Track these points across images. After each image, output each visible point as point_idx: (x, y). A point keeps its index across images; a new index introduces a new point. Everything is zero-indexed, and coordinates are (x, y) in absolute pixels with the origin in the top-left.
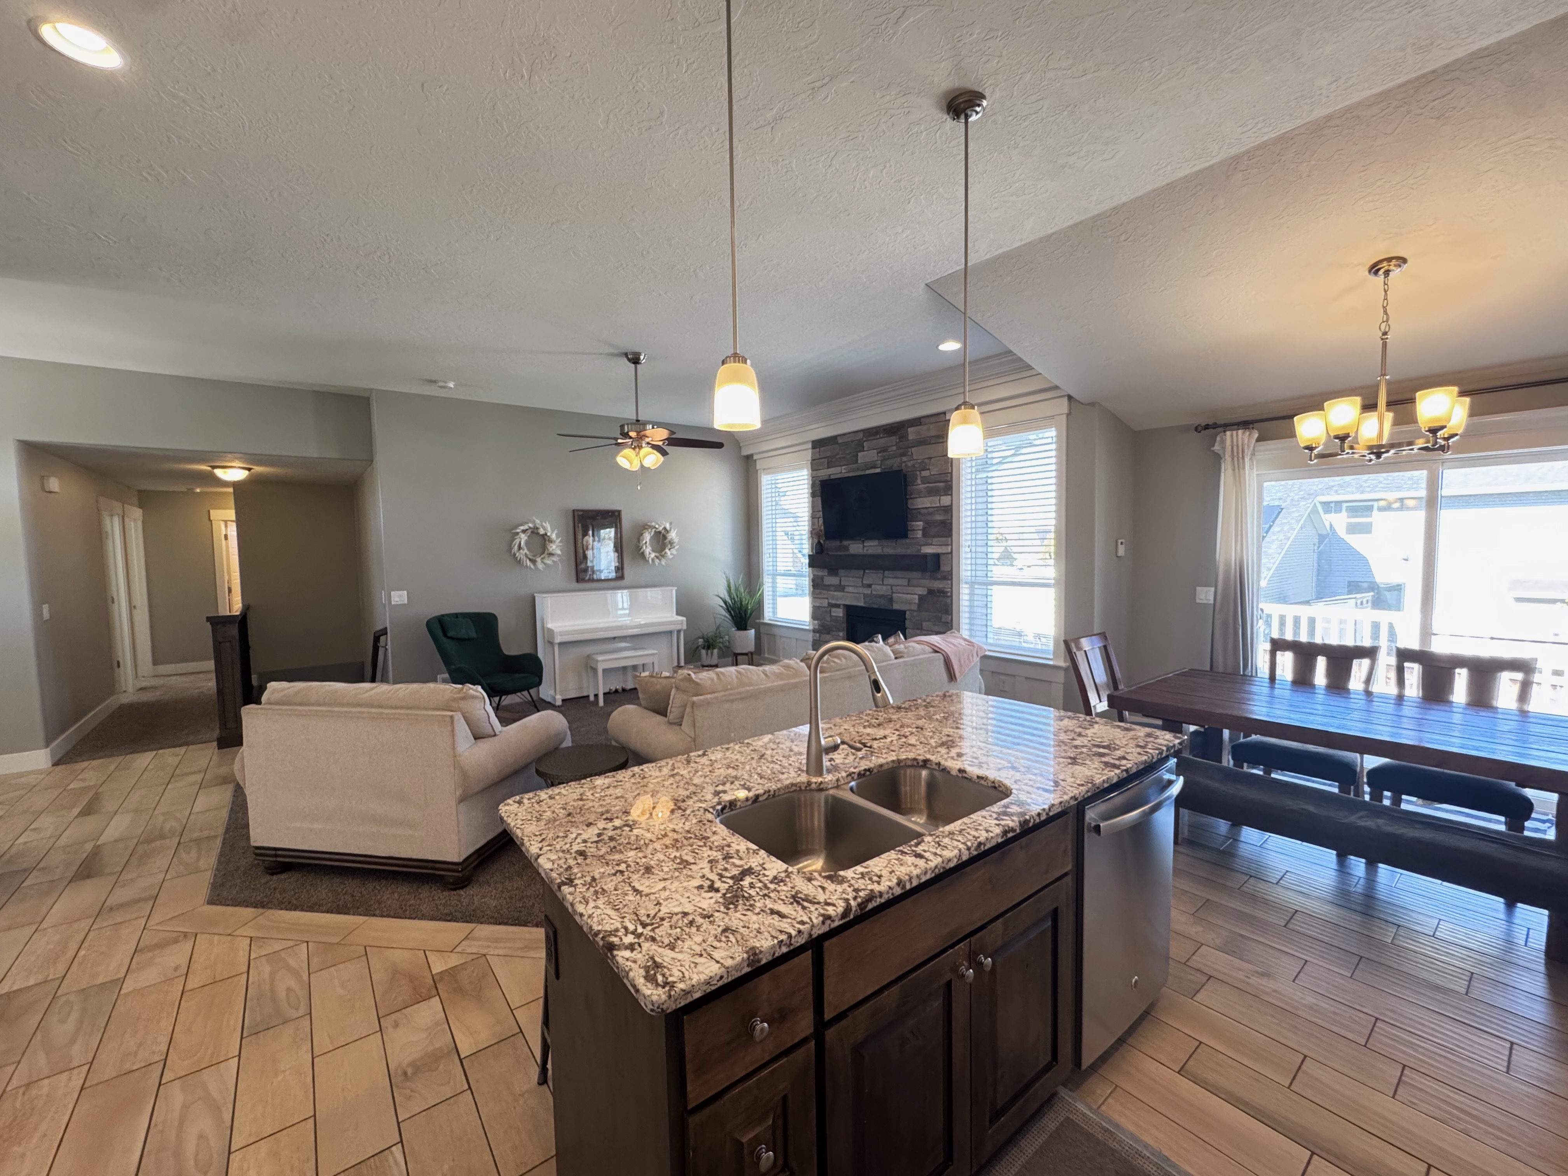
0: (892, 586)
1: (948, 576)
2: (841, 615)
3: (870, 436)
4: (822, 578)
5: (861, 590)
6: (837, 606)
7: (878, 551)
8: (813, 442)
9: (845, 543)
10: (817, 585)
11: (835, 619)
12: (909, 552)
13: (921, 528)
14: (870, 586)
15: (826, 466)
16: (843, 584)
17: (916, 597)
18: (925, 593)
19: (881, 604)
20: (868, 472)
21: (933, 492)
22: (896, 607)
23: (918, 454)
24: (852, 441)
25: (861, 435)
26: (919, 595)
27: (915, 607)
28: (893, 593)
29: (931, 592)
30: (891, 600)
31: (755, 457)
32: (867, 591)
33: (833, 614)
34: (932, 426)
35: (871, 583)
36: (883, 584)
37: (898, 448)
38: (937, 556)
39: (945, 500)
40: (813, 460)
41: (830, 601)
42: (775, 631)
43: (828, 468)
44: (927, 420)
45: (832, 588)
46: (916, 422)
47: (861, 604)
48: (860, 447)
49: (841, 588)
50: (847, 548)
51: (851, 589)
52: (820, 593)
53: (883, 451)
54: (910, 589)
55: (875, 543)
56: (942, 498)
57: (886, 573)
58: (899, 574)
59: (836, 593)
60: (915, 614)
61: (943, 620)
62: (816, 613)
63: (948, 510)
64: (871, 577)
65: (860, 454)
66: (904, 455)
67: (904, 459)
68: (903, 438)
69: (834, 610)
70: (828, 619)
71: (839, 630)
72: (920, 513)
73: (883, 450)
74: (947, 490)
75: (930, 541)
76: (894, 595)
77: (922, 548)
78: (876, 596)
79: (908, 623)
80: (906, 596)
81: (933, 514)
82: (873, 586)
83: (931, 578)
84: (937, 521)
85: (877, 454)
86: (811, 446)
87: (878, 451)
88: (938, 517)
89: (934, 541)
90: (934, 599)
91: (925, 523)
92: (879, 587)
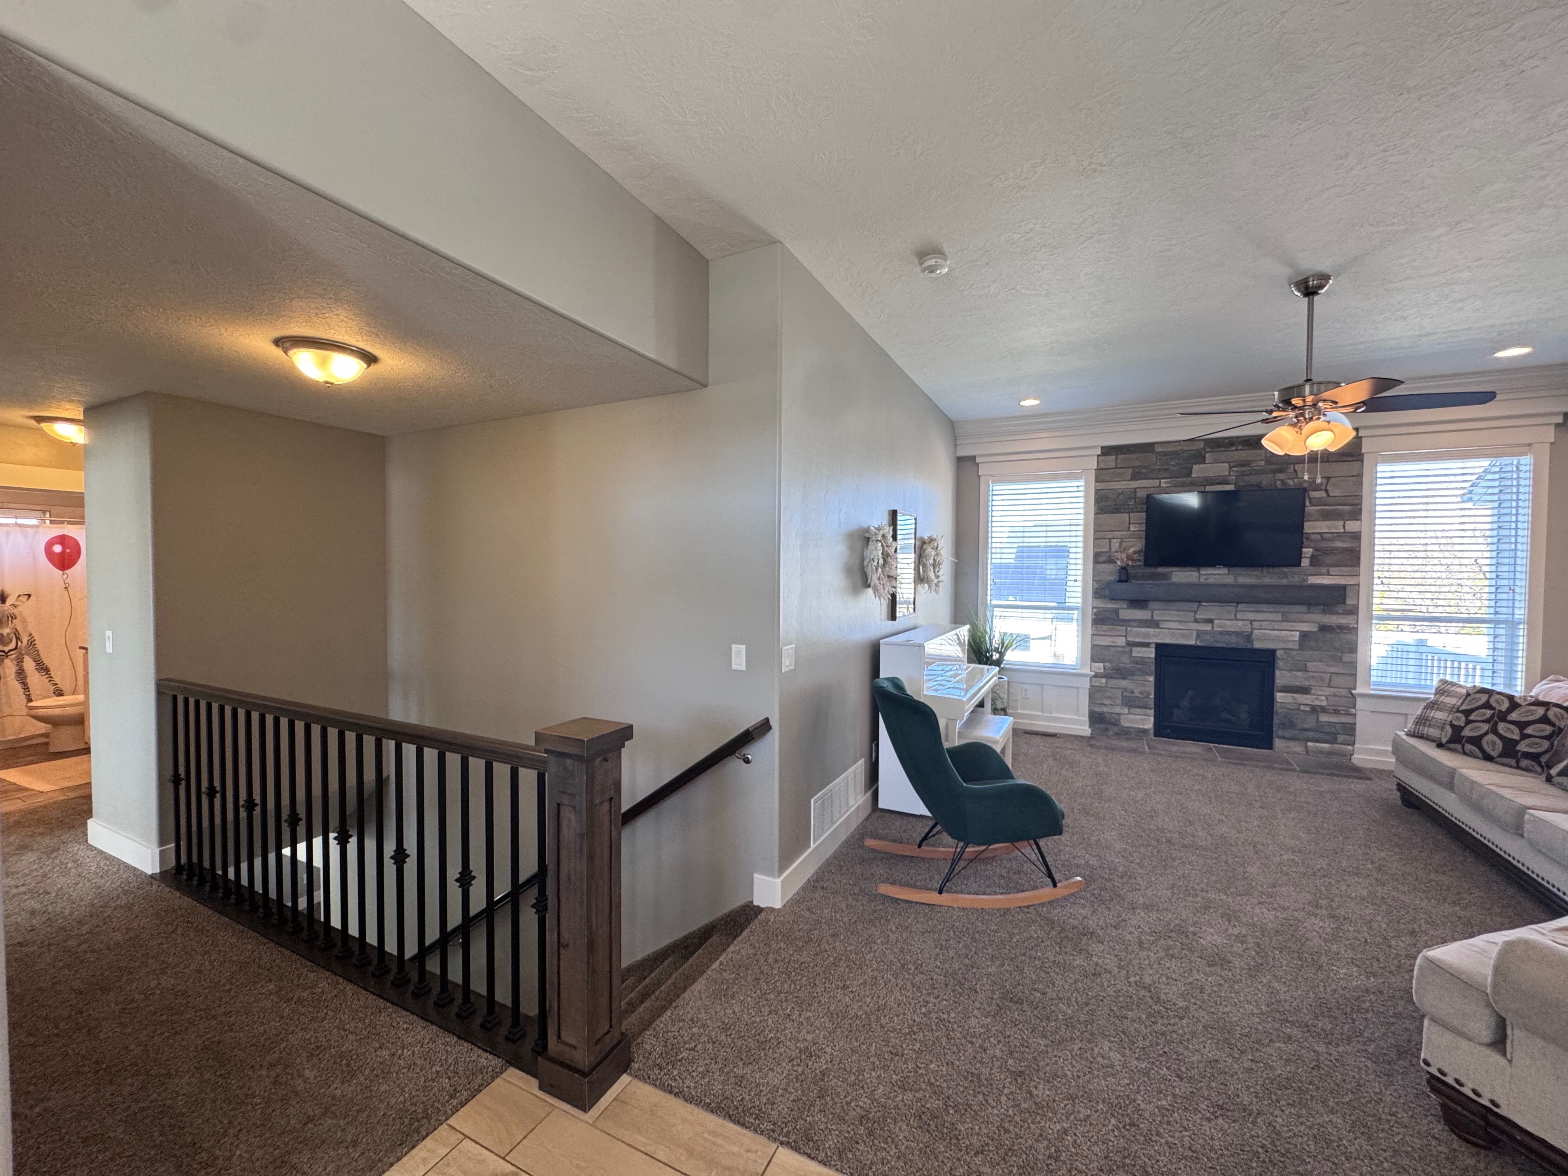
0: (1251, 622)
1: (1354, 611)
2: (1153, 655)
3: (1217, 446)
4: (1116, 612)
5: (1194, 626)
6: (1147, 645)
7: (1230, 580)
8: (1103, 448)
9: (1161, 570)
10: (1101, 620)
11: (1142, 661)
12: (1285, 582)
13: (1309, 555)
14: (1210, 621)
16: (1155, 618)
17: (1298, 633)
18: (1316, 629)
21: (1327, 516)
22: (1257, 645)
24: (1184, 451)
25: (1201, 445)
26: (1301, 632)
27: (1297, 647)
28: (1252, 629)
29: (1324, 628)
30: (1249, 637)
32: (1204, 627)
33: (1134, 654)
35: (1213, 617)
36: (1236, 619)
38: (1343, 588)
39: (1352, 526)
40: (1099, 469)
41: (1130, 639)
43: (1132, 479)
45: (1134, 624)
47: (1192, 642)
48: (1200, 458)
49: (1154, 624)
50: (1166, 577)
51: (1172, 625)
52: (1110, 630)
53: (1242, 465)
54: (1285, 625)
55: (1225, 571)
56: (1347, 522)
57: (1241, 606)
58: (1265, 607)
59: (1143, 630)
60: (1294, 653)
61: (1342, 659)
62: (1097, 654)
63: (1356, 536)
64: (1208, 611)
65: (1196, 467)
66: (1280, 471)
67: (1281, 476)
69: (1135, 649)
70: (1125, 659)
71: (1144, 674)
72: (1308, 538)
74: (1356, 515)
75: (1324, 570)
76: (1256, 632)
77: (1309, 578)
78: (1221, 633)
79: (1280, 664)
80: (1277, 632)
81: (1332, 540)
82: (1216, 622)
83: (1324, 612)
84: (1337, 548)
85: (1230, 468)
86: (1099, 453)
87: (1232, 464)
88: (1339, 544)
89: (1333, 570)
90: (1329, 636)
91: (1316, 550)
92: (1228, 623)
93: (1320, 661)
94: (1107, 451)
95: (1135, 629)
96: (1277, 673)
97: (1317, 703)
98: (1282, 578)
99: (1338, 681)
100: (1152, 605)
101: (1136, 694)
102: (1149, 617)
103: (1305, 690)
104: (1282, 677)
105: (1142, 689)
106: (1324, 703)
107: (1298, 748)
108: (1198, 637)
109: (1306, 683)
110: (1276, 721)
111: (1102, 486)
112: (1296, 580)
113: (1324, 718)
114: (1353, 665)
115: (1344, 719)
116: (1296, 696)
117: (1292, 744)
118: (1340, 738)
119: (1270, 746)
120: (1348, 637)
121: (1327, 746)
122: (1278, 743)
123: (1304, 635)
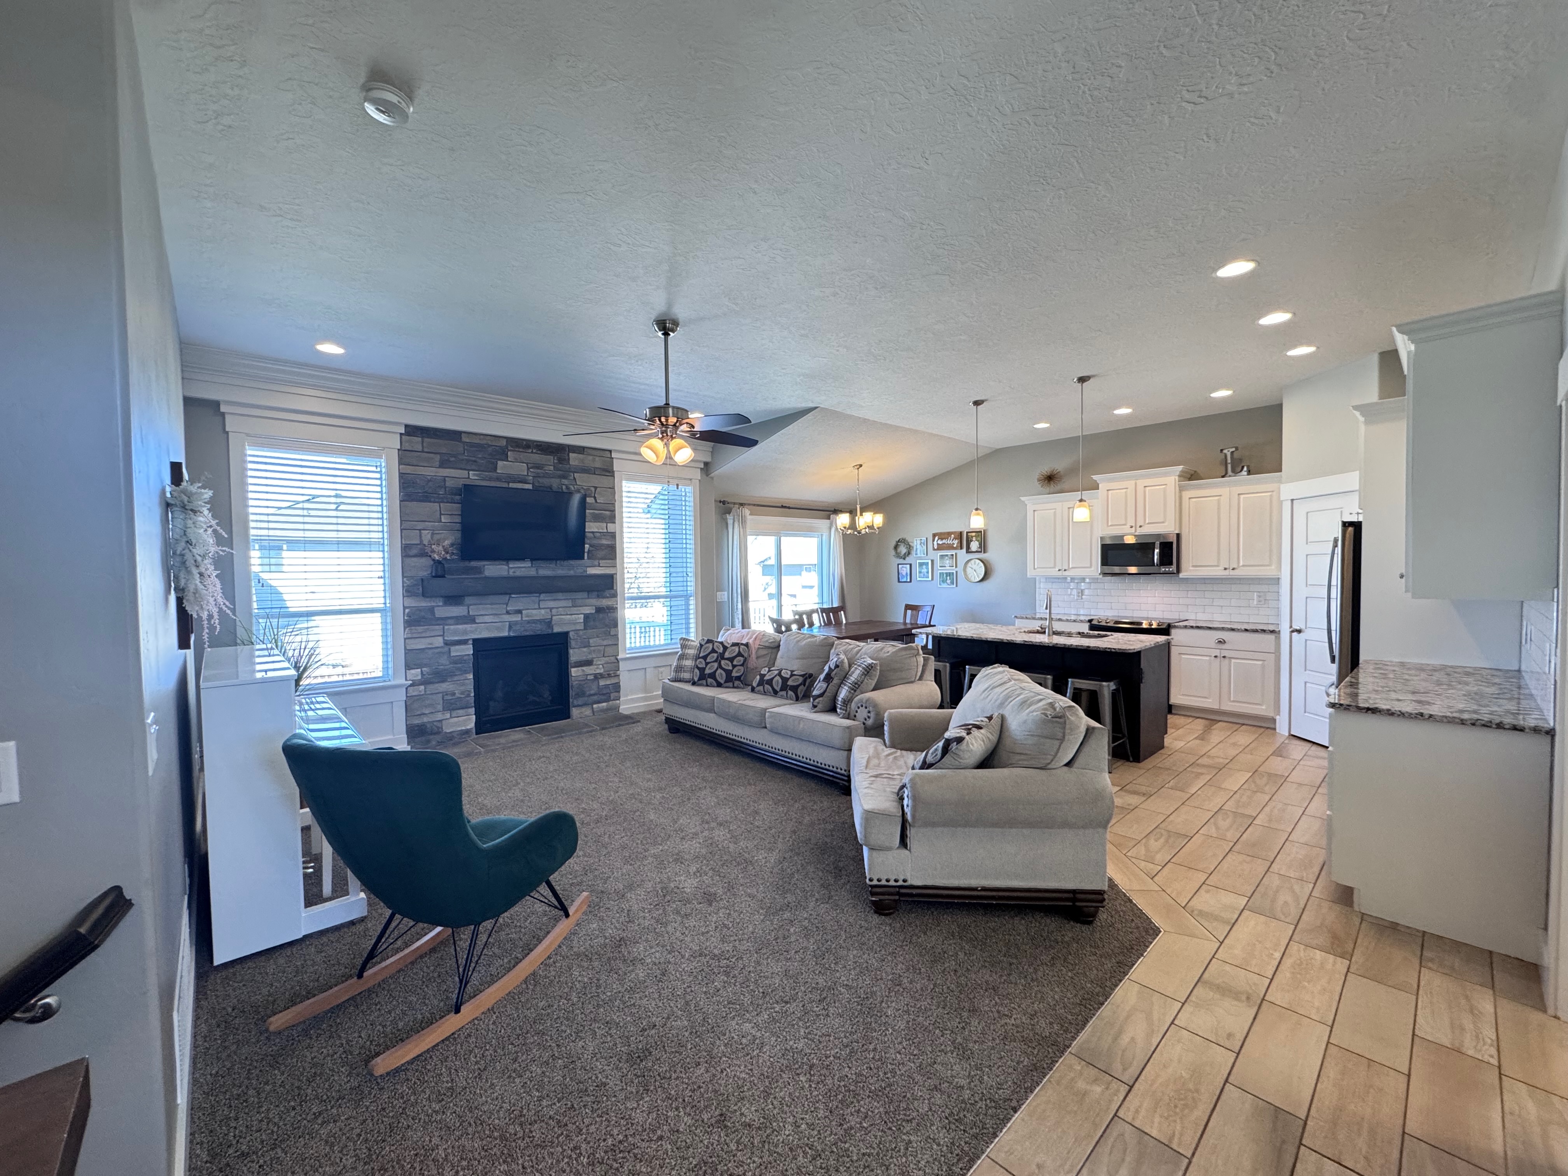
0: (551, 609)
1: (613, 594)
2: (469, 652)
3: (517, 446)
4: (431, 610)
5: (507, 618)
8: (407, 426)
10: (419, 620)
12: (572, 573)
13: (587, 550)
14: (519, 612)
16: (471, 613)
17: (582, 616)
18: (593, 612)
20: (512, 485)
21: (598, 519)
22: (557, 629)
24: (487, 445)
26: (585, 615)
27: (581, 627)
28: (552, 616)
29: (599, 610)
30: (549, 623)
32: (517, 618)
33: (453, 654)
35: (521, 608)
36: (540, 608)
37: (556, 468)
38: (612, 577)
39: (609, 527)
40: (402, 450)
41: (446, 638)
43: (440, 467)
44: (592, 452)
45: (450, 621)
46: (581, 450)
47: (505, 634)
48: (502, 454)
49: (471, 620)
50: (479, 570)
51: (487, 619)
52: (425, 631)
54: (574, 610)
56: (606, 524)
57: (542, 596)
58: (560, 595)
59: (460, 627)
60: (581, 633)
62: (415, 659)
63: (613, 536)
64: (518, 602)
65: (500, 463)
67: (565, 482)
68: (563, 460)
69: (453, 648)
72: (586, 536)
74: (612, 519)
75: (596, 563)
76: (554, 618)
77: (588, 569)
78: (529, 622)
79: (573, 643)
80: (568, 617)
81: (599, 538)
82: (524, 612)
83: (598, 597)
84: (602, 545)
85: (528, 469)
86: (403, 431)
87: (530, 465)
88: (604, 542)
89: (602, 562)
90: (601, 616)
91: (591, 546)
92: (534, 612)
93: (598, 637)
94: (412, 431)
96: (571, 651)
97: (598, 671)
98: (569, 570)
99: (609, 651)
100: (468, 600)
101: (458, 695)
102: (465, 613)
103: (589, 663)
104: (575, 655)
105: (462, 688)
106: (602, 671)
107: (587, 711)
108: (510, 627)
109: (590, 657)
110: (572, 693)
111: (408, 469)
112: (579, 571)
113: (602, 683)
114: (616, 636)
115: (613, 681)
116: (584, 668)
117: (583, 709)
118: (613, 696)
119: (567, 716)
120: (613, 615)
121: (604, 704)
122: (575, 712)
123: (587, 617)
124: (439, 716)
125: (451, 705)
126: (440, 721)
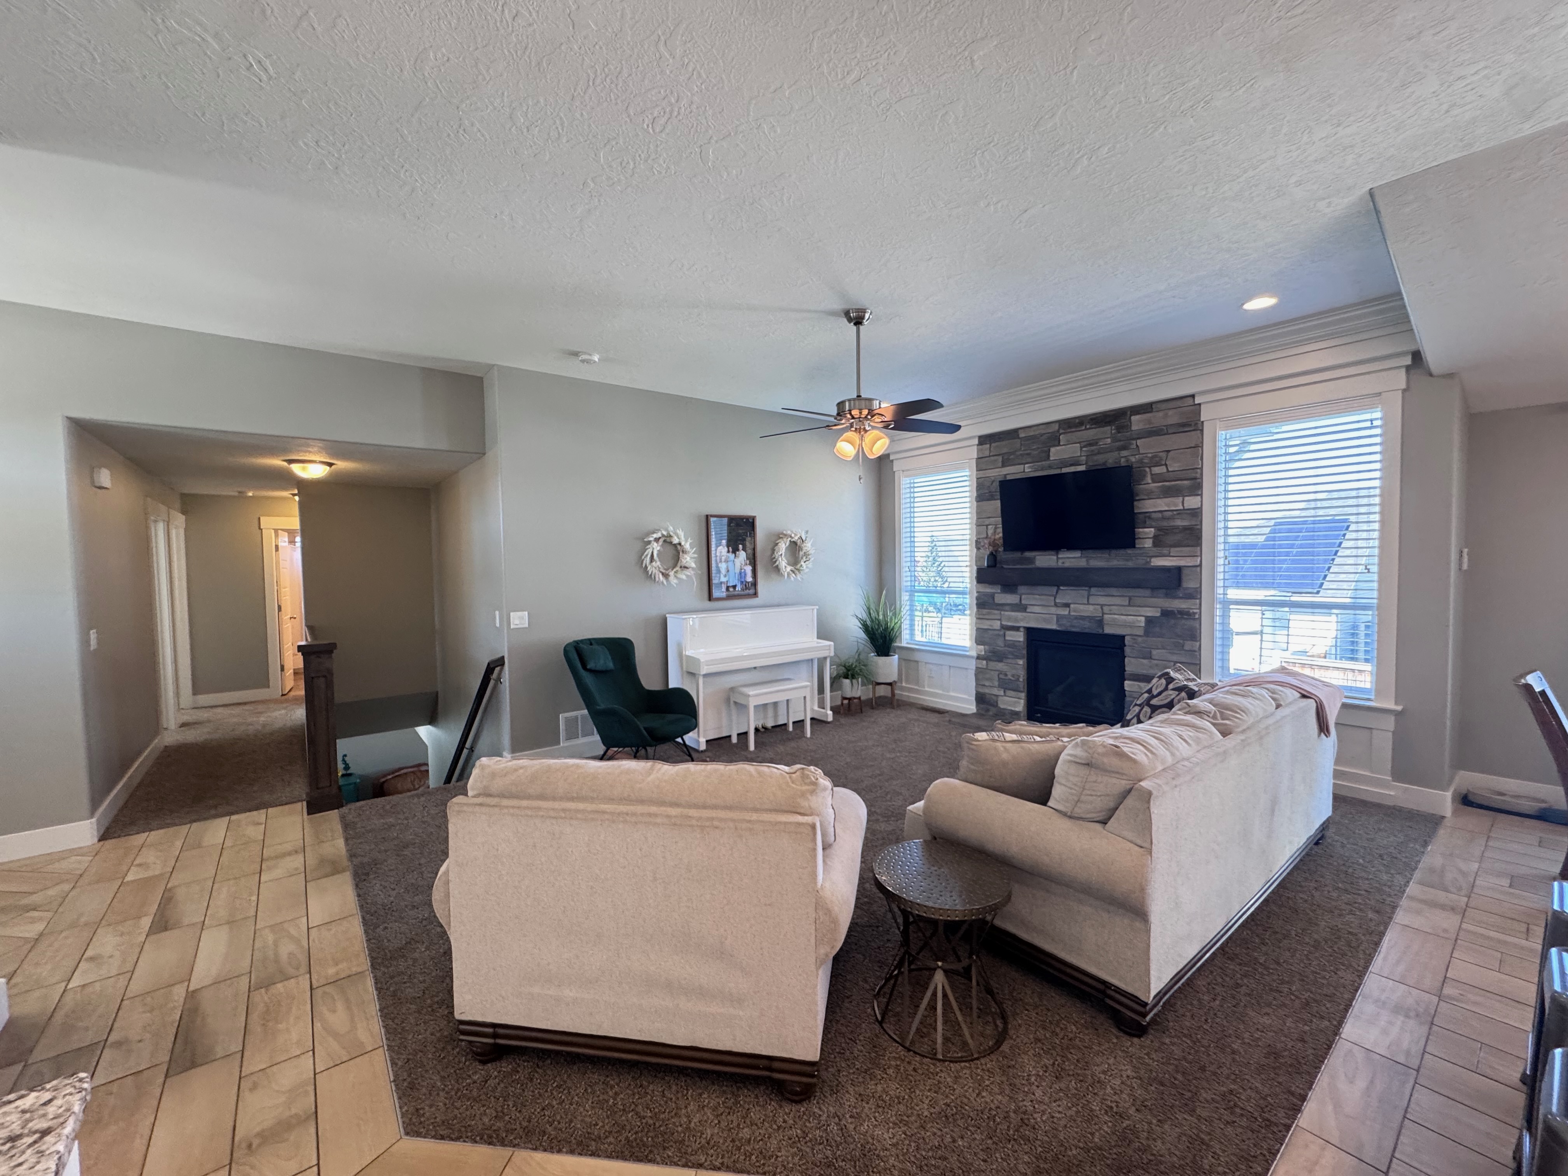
0: (1102, 606)
1: (1195, 594)
2: (1022, 639)
3: (1070, 427)
4: (992, 596)
5: (1053, 610)
6: (1017, 629)
7: (1083, 563)
8: (980, 437)
9: (1028, 554)
10: (983, 604)
11: (1013, 645)
12: (1130, 564)
13: (1151, 536)
14: (1067, 605)
15: (1000, 464)
16: (1023, 602)
17: (1143, 619)
18: (1158, 614)
19: (1087, 627)
20: (1065, 470)
21: (1168, 492)
22: (1108, 630)
23: (1147, 447)
24: (1042, 435)
25: (1056, 427)
26: (1146, 617)
27: (1141, 632)
28: (1103, 614)
29: (1166, 614)
30: (1100, 622)
31: (892, 458)
32: (1064, 612)
33: (1007, 638)
34: (1170, 413)
35: (1070, 601)
36: (1088, 604)
37: (1115, 440)
38: (1178, 571)
39: (1191, 502)
40: (978, 459)
41: (1004, 623)
42: (917, 656)
43: (1003, 466)
44: (1164, 406)
45: (1007, 608)
46: (1146, 408)
47: (1054, 626)
48: (1054, 440)
49: (1021, 608)
50: (1031, 561)
51: (1037, 609)
52: (989, 614)
53: (1090, 445)
54: (1132, 610)
55: (1077, 554)
56: (1186, 498)
57: (1093, 590)
58: (1113, 591)
59: (1013, 614)
60: (1140, 639)
61: (1187, 648)
62: (981, 636)
63: (1196, 513)
64: (1067, 595)
65: (1053, 450)
66: (1124, 448)
67: (1124, 453)
68: (1123, 428)
69: (1008, 633)
70: (1000, 642)
71: (1017, 657)
72: (1149, 518)
73: (1091, 443)
74: (1196, 488)
75: (1165, 551)
76: (1106, 616)
77: (1153, 560)
78: (1076, 618)
79: (1129, 650)
80: (1125, 618)
81: (1172, 518)
82: (1072, 606)
83: (1167, 596)
84: (1177, 527)
85: (1081, 448)
86: (978, 442)
87: (1083, 444)
88: (1179, 523)
89: (1174, 551)
90: (1172, 622)
91: (1159, 529)
92: (1082, 607)
93: (1164, 648)
94: (983, 440)
95: (1007, 613)
96: (1127, 660)
98: (1127, 560)
100: (1022, 589)
101: (1010, 677)
102: (1019, 601)
103: (1148, 679)
104: (1132, 665)
105: (1014, 672)
108: (1058, 621)
109: (1151, 672)
111: (982, 474)
112: (1140, 562)
114: (1196, 653)
116: (1139, 683)
120: (1190, 623)
123: (1149, 621)
124: (995, 691)
125: (1006, 685)
126: (997, 696)
